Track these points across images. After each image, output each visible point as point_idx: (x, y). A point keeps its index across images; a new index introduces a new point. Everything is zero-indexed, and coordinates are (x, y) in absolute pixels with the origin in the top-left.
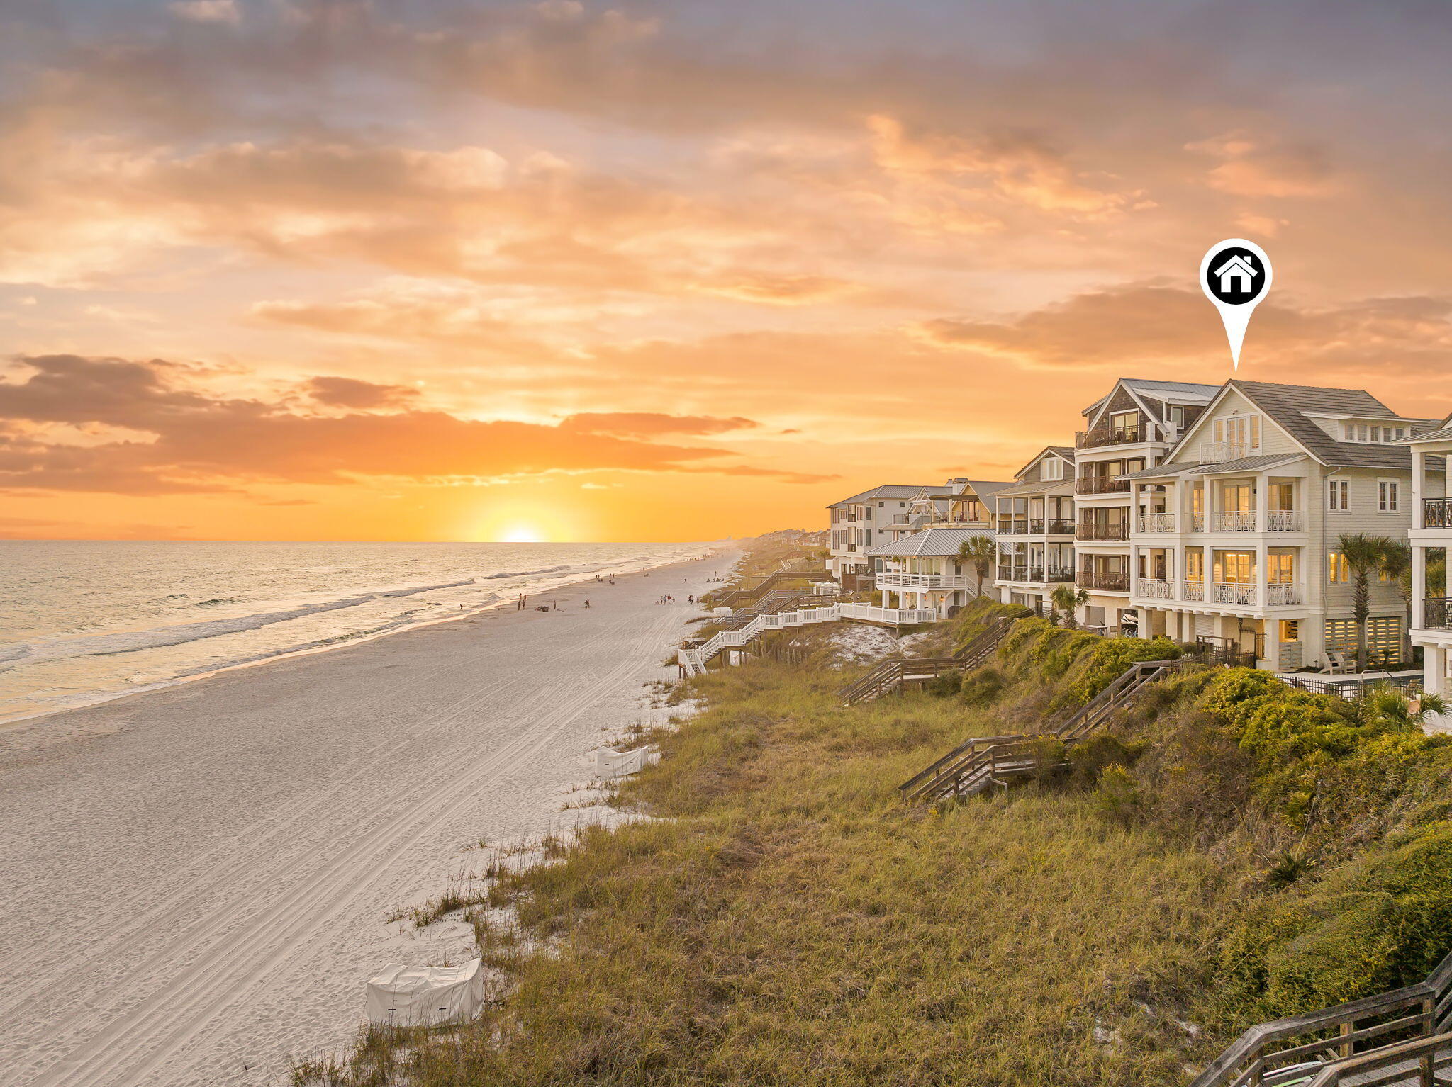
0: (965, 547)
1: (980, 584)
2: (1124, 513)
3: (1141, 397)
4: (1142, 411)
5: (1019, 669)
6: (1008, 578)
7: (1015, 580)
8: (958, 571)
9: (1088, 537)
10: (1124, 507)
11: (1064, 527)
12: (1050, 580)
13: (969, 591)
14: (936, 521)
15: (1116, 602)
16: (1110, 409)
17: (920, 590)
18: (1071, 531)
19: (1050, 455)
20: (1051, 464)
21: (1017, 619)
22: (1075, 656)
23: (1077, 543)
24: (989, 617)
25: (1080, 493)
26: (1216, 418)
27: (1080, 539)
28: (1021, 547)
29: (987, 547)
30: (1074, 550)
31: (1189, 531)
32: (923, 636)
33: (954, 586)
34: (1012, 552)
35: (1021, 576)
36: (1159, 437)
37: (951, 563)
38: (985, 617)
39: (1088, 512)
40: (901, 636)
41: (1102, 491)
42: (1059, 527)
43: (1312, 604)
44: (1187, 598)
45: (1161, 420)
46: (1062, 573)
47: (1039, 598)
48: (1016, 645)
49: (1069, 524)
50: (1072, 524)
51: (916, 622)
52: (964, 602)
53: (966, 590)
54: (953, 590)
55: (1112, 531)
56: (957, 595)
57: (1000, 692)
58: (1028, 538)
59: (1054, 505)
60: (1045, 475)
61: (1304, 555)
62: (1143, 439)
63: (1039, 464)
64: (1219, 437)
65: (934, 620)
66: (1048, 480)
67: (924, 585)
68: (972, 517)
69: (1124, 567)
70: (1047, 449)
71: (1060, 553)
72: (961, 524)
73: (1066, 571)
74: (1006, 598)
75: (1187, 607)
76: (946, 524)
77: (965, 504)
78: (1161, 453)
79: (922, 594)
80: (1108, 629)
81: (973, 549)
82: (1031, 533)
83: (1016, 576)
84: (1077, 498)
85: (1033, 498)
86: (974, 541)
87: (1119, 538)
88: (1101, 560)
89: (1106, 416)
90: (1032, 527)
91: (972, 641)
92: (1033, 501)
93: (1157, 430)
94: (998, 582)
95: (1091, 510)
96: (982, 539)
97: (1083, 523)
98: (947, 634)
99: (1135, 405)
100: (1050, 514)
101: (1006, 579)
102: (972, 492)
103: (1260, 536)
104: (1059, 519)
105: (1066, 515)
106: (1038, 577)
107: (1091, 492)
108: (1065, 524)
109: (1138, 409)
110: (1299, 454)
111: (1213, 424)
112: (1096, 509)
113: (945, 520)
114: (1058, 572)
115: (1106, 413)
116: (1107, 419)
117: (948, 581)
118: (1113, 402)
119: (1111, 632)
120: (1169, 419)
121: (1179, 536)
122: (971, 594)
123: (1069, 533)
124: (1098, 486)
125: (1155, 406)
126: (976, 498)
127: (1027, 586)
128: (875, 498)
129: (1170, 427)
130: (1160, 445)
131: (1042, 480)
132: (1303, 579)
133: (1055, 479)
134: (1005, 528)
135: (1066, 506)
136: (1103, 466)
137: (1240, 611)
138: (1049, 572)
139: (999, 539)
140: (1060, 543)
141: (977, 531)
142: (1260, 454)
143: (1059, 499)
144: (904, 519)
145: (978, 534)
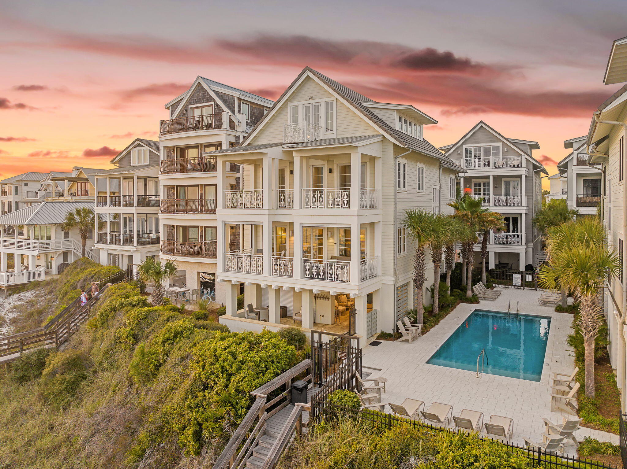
0: (71, 217)
1: (84, 246)
2: (201, 190)
3: (217, 93)
4: (217, 105)
5: (106, 353)
6: (104, 242)
7: (110, 244)
8: (66, 235)
9: (170, 211)
10: (201, 185)
11: (149, 201)
12: (139, 243)
13: (75, 251)
14: (56, 196)
15: (197, 266)
16: (189, 102)
17: (31, 253)
18: (157, 204)
19: (139, 145)
20: (139, 152)
21: (109, 284)
22: (167, 355)
23: (161, 216)
24: (85, 280)
25: (164, 172)
26: (291, 104)
27: (164, 212)
28: (116, 216)
29: (89, 217)
30: (157, 220)
31: (275, 208)
32: (28, 295)
33: (63, 248)
34: (108, 220)
35: (115, 241)
36: (232, 126)
37: (60, 229)
38: (82, 280)
39: (169, 189)
40: (10, 295)
41: (182, 170)
42: (145, 202)
43: (385, 275)
44: (274, 272)
45: (233, 112)
46: (149, 237)
47: (130, 258)
48: (105, 320)
49: (153, 199)
50: (157, 199)
51: (25, 281)
52: (71, 259)
53: (73, 250)
54: (61, 251)
55: (191, 206)
56: (65, 255)
57: (84, 383)
58: (122, 210)
59: (142, 184)
60: (135, 162)
61: (378, 231)
62: (219, 127)
63: (130, 152)
64: (295, 120)
65: (43, 278)
66: (137, 164)
67: (35, 248)
68: (84, 193)
69: (201, 236)
70: (136, 141)
71: (146, 221)
72: (74, 198)
73: (151, 235)
74: (104, 260)
75: (276, 282)
76: (63, 198)
77: (79, 184)
78: (233, 140)
79: (33, 256)
80: (191, 292)
81: (77, 219)
82: (123, 206)
83: (111, 240)
84: (161, 177)
85: (125, 178)
86: (78, 212)
87: (197, 211)
88: (181, 229)
89: (185, 109)
90: (124, 201)
91: (65, 309)
92: (124, 181)
93: (230, 120)
94: (97, 246)
95: (173, 187)
96: (85, 211)
97: (166, 198)
98: (50, 292)
99: (211, 99)
100: (138, 190)
101: (103, 243)
102: (84, 175)
103: (356, 213)
104: (145, 194)
105: (151, 191)
106: (129, 240)
107: (173, 172)
108: (150, 199)
109: (213, 103)
110: (376, 136)
111: (289, 107)
112: (177, 186)
113: (63, 195)
114: (145, 236)
115: (186, 106)
116: (187, 111)
117: (58, 244)
118: (192, 96)
119: (193, 294)
120: (239, 112)
121: (267, 212)
122: (77, 253)
123: (154, 206)
124: (179, 168)
125: (228, 101)
126: (87, 180)
127: (120, 248)
128: (22, 181)
129: (242, 118)
130: (232, 133)
131: (132, 165)
132: (378, 252)
133: (142, 164)
134: (102, 202)
135: (151, 185)
136: (183, 150)
137: (333, 288)
138: (138, 236)
139: (97, 210)
140: (147, 214)
141: (83, 204)
142: (334, 136)
143: (145, 180)
144: (35, 194)
145: (81, 206)
